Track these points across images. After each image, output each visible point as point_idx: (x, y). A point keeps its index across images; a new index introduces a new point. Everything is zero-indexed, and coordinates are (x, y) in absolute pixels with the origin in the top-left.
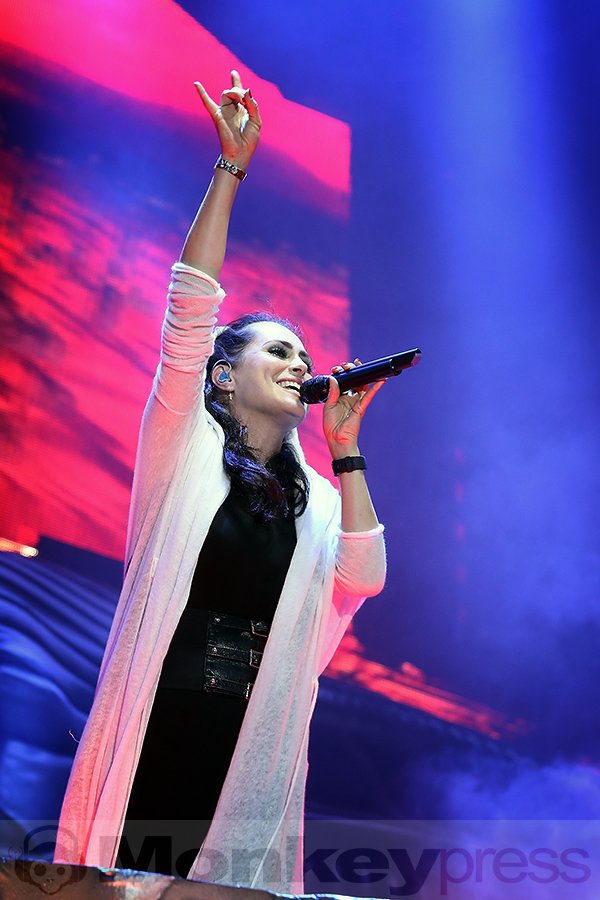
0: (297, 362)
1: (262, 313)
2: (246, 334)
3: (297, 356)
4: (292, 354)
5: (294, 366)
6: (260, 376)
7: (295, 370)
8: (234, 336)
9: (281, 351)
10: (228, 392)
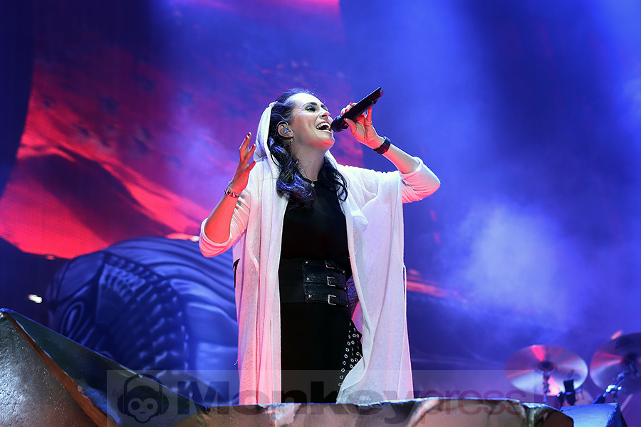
0: (323, 111)
1: (294, 90)
2: (290, 104)
3: (321, 108)
4: (318, 108)
5: (322, 114)
6: (307, 126)
7: (323, 116)
8: (283, 107)
9: (312, 108)
10: (290, 138)
